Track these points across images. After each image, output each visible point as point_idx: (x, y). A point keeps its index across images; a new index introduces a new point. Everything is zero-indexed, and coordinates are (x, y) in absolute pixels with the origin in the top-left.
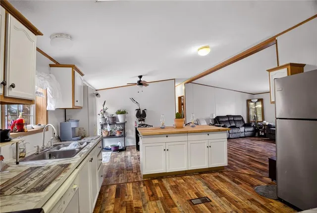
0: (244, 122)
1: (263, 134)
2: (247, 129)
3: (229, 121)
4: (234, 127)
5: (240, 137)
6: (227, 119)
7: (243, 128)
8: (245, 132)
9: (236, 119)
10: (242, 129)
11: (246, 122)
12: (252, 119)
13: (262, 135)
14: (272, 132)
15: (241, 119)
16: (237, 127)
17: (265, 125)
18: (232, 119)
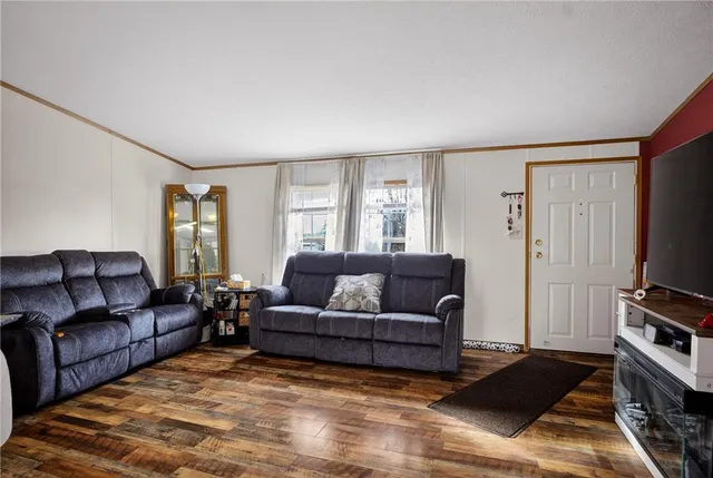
0: (149, 282)
1: (231, 331)
2: (165, 321)
3: (68, 283)
4: (100, 317)
5: (132, 371)
6: (57, 275)
7: (149, 316)
8: (156, 334)
9: (112, 270)
10: (143, 324)
11: (158, 281)
12: (183, 268)
13: (226, 337)
14: (273, 326)
15: (136, 268)
16: (116, 318)
17: (239, 293)
18: (90, 270)
